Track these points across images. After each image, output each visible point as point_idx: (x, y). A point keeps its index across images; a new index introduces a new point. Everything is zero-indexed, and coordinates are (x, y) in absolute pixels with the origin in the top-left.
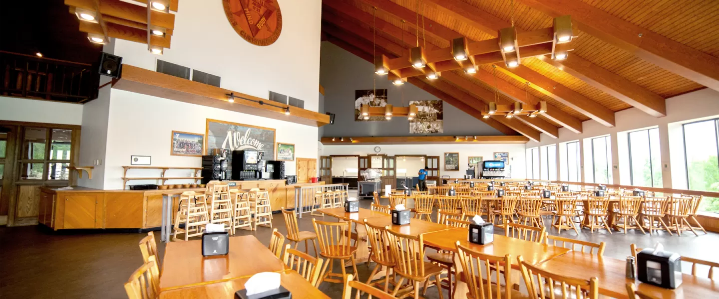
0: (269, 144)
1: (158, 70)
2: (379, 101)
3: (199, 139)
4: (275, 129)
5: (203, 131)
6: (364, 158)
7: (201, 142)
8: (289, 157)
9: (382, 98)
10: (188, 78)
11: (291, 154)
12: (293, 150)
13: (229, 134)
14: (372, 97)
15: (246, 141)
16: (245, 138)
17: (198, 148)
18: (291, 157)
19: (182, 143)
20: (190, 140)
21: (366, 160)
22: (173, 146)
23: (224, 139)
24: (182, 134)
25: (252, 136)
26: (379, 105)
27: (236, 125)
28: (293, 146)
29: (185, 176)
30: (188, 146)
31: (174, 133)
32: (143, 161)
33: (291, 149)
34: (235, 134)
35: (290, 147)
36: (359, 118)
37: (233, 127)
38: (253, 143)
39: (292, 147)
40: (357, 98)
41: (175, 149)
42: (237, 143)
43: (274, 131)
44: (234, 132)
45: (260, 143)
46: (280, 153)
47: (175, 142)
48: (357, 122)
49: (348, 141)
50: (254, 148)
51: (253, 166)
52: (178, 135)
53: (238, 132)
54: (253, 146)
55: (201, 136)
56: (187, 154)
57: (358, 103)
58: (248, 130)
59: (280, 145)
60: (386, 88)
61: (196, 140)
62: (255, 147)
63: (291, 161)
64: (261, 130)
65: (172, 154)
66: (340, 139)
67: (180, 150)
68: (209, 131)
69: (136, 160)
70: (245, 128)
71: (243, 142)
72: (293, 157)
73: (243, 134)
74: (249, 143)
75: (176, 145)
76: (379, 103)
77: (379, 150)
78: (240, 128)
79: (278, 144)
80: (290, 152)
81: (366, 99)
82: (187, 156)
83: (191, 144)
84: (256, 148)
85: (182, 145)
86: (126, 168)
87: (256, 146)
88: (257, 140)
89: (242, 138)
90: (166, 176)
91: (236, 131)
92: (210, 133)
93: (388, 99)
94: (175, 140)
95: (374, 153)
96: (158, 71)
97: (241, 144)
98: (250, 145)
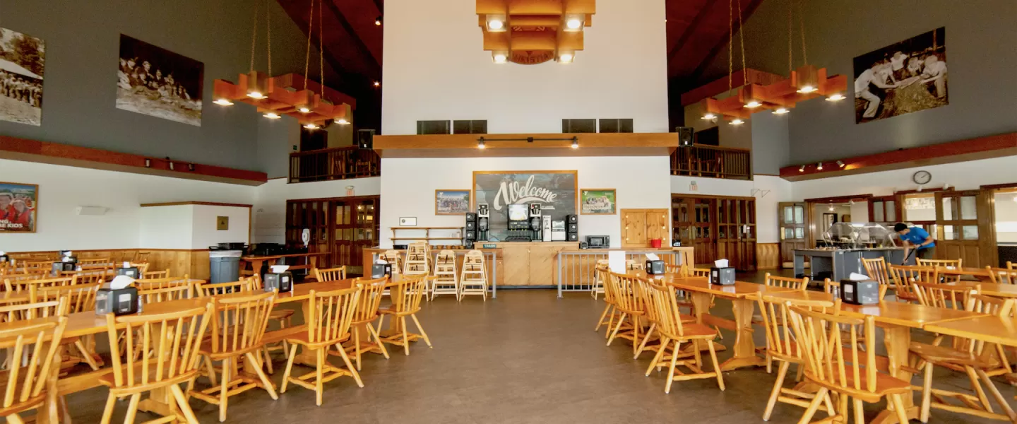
0: (566, 193)
1: (419, 132)
2: (921, 62)
3: (465, 195)
4: (577, 171)
5: (469, 186)
6: (884, 199)
7: (468, 199)
8: (606, 208)
9: (930, 53)
10: (449, 133)
11: (610, 204)
12: (612, 198)
13: (503, 186)
14: (898, 61)
15: (529, 192)
16: (527, 188)
17: (464, 205)
18: (609, 207)
19: (447, 201)
20: (455, 197)
21: (890, 204)
22: (437, 206)
23: (496, 194)
24: (446, 192)
25: (537, 184)
26: (919, 73)
27: (512, 175)
28: (613, 191)
29: (451, 237)
30: (453, 204)
31: (438, 192)
32: (410, 222)
33: (608, 197)
34: (511, 185)
35: (606, 194)
36: (866, 115)
37: (507, 177)
38: (539, 193)
39: (611, 194)
40: (857, 75)
41: (439, 209)
42: (515, 196)
43: (575, 174)
44: (509, 183)
45: (551, 193)
46: (588, 203)
47: (439, 201)
48: (862, 125)
49: (832, 167)
50: (543, 200)
51: (522, 223)
52: (441, 193)
53: (516, 182)
54: (539, 197)
55: (467, 192)
56: (452, 213)
57: (861, 85)
58: (529, 180)
59: (586, 193)
60: (940, 26)
61: (462, 197)
62: (542, 198)
63: (610, 214)
64: (552, 175)
65: (437, 214)
66: (817, 165)
67: (444, 209)
68: (477, 185)
69: (404, 221)
70: (525, 176)
71: (523, 194)
72: (614, 208)
73: (523, 184)
74: (533, 193)
75: (440, 205)
76: (918, 67)
77: (926, 178)
78: (518, 177)
79: (583, 191)
80: (607, 200)
81: (884, 68)
82: (453, 215)
83: (456, 201)
84: (545, 199)
85: (446, 203)
86: (394, 229)
87: (544, 197)
88: (545, 189)
89: (521, 189)
90: (430, 236)
91: (513, 181)
92: (478, 187)
93: (947, 53)
94: (439, 199)
95: (912, 186)
96: (418, 134)
97: (521, 196)
98: (534, 196)
